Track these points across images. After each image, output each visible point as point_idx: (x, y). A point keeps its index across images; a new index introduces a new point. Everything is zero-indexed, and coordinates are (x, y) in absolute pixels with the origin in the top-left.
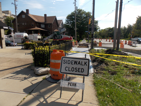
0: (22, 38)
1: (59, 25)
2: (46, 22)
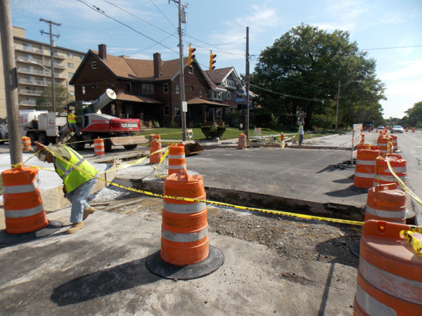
0: (25, 124)
1: (218, 84)
2: (158, 77)
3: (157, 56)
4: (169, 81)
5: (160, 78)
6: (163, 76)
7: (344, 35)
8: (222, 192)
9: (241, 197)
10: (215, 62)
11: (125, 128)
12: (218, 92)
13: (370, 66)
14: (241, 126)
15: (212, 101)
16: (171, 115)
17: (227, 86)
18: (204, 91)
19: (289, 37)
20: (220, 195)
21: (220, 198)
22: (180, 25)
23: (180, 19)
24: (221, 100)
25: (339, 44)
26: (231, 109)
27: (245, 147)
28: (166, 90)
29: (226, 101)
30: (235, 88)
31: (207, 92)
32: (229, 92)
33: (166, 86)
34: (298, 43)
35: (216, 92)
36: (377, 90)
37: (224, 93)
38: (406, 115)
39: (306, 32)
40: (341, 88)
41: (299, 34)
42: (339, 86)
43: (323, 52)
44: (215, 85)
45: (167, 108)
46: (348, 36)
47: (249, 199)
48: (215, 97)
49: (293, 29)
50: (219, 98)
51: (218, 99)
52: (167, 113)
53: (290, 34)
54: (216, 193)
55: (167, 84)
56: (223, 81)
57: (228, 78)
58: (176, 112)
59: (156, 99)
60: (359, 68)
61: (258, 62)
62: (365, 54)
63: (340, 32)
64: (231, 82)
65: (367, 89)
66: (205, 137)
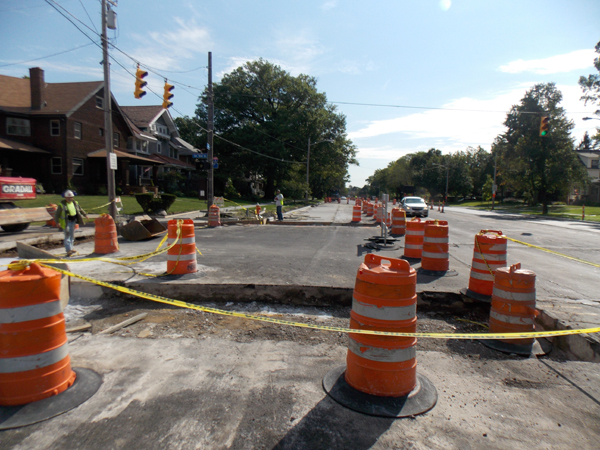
1: (142, 129)
2: (38, 108)
3: (36, 73)
4: (62, 117)
5: (43, 110)
6: (48, 107)
7: (310, 81)
8: (278, 290)
9: (307, 295)
10: (172, 96)
11: (9, 195)
12: (144, 141)
13: (340, 123)
14: (202, 193)
15: (133, 153)
16: (65, 173)
17: (156, 133)
18: (122, 138)
19: (244, 73)
20: (275, 294)
21: (274, 299)
22: (104, 30)
23: (104, 22)
24: (147, 153)
25: (306, 91)
26: (166, 169)
27: (219, 225)
28: (55, 132)
29: (156, 155)
30: (168, 137)
31: (126, 140)
32: (160, 143)
33: (55, 125)
34: (255, 84)
35: (140, 141)
36: (348, 153)
37: (152, 143)
38: (366, 183)
39: (264, 70)
40: (311, 147)
41: (256, 72)
42: (309, 145)
43: (286, 99)
44: (138, 130)
45: (57, 161)
46: (315, 84)
47: (319, 296)
48: (138, 148)
49: (248, 63)
50: (145, 150)
51: (143, 152)
52: (57, 169)
53: (245, 70)
54: (268, 292)
55: (58, 121)
56: (150, 125)
57: (158, 121)
58: (74, 170)
59: (35, 146)
60: (329, 125)
61: (200, 102)
62: (333, 109)
63: (306, 77)
64: (163, 127)
65: (339, 151)
66: (142, 210)
